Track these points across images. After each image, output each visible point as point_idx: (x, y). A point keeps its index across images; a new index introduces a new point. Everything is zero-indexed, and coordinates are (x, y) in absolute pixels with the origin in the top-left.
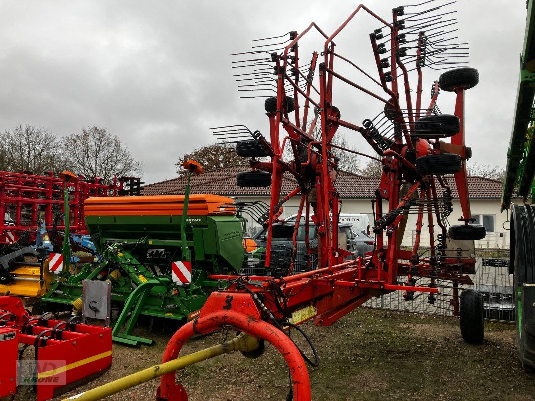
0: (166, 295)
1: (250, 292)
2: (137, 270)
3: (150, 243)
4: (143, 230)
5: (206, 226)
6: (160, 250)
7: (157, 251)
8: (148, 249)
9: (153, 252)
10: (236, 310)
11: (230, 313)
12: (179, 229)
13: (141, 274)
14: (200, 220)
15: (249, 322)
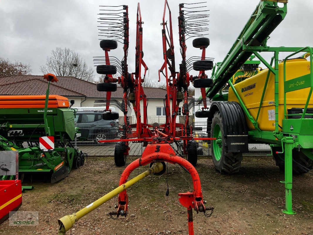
0: (35, 158)
1: (168, 143)
2: (9, 145)
3: (11, 126)
4: (4, 118)
5: (56, 115)
6: (18, 131)
7: (16, 132)
8: (8, 130)
9: (13, 132)
10: (162, 152)
11: (160, 154)
12: (43, 117)
13: (11, 146)
14: (51, 111)
15: (171, 156)
